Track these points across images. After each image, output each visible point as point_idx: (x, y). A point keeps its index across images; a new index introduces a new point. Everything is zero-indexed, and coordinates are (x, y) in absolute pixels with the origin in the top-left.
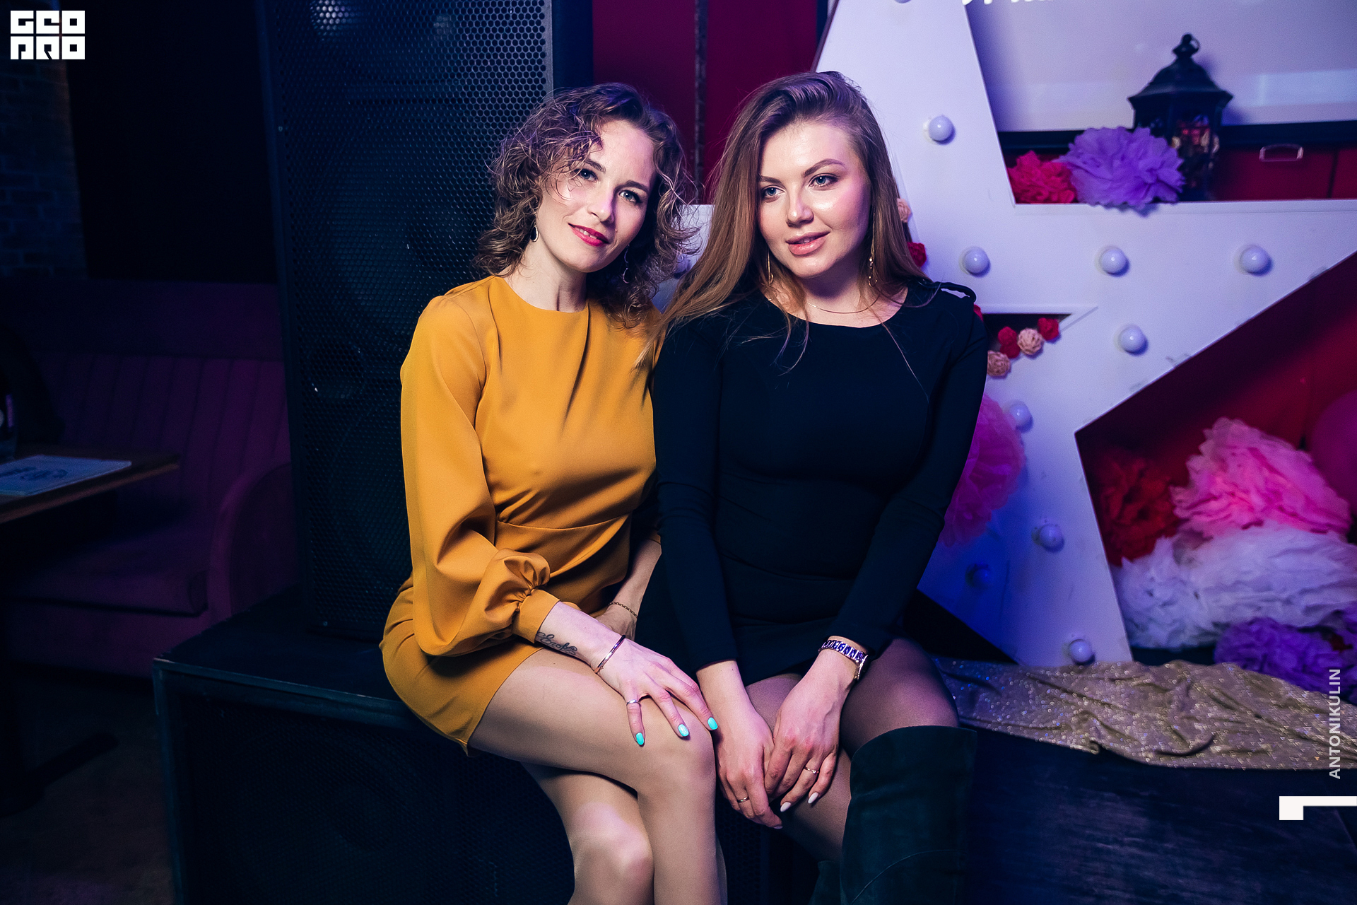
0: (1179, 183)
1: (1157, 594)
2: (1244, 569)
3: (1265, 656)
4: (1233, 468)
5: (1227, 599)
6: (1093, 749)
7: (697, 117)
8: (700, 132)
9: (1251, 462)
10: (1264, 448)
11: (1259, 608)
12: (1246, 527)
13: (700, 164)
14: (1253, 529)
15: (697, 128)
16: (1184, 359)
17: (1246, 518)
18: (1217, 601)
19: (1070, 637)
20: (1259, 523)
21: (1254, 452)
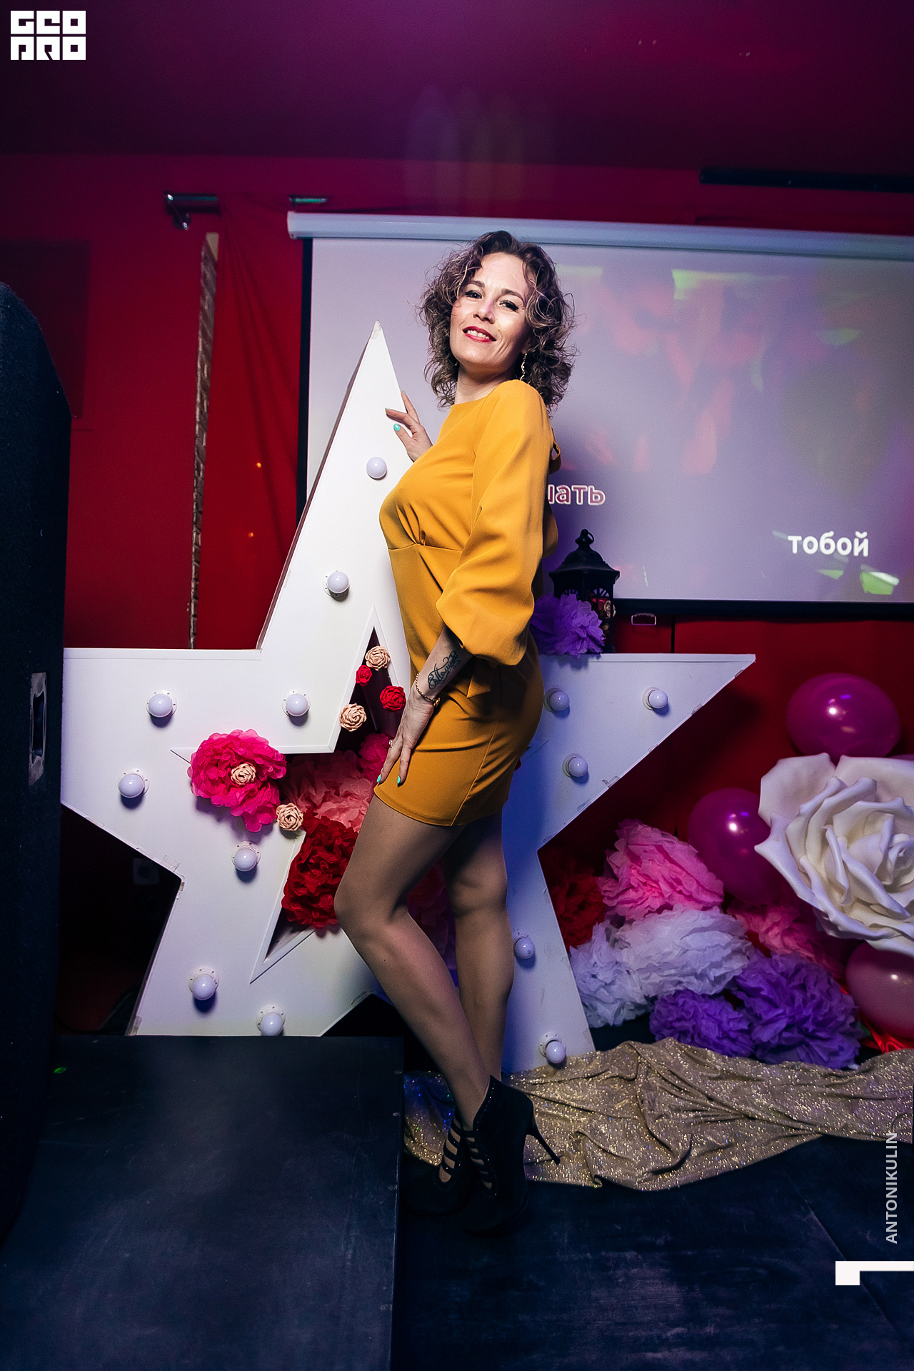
0: (603, 639)
1: (600, 977)
2: (667, 950)
3: (694, 1027)
4: (646, 864)
5: (656, 978)
6: (596, 1183)
7: (193, 576)
8: (196, 589)
9: (659, 856)
10: (667, 846)
11: (680, 983)
12: (659, 911)
13: (194, 616)
14: (666, 913)
15: (193, 586)
16: (616, 780)
17: (657, 903)
18: (647, 978)
19: (545, 1038)
20: (670, 908)
21: (660, 849)
